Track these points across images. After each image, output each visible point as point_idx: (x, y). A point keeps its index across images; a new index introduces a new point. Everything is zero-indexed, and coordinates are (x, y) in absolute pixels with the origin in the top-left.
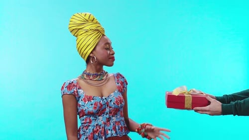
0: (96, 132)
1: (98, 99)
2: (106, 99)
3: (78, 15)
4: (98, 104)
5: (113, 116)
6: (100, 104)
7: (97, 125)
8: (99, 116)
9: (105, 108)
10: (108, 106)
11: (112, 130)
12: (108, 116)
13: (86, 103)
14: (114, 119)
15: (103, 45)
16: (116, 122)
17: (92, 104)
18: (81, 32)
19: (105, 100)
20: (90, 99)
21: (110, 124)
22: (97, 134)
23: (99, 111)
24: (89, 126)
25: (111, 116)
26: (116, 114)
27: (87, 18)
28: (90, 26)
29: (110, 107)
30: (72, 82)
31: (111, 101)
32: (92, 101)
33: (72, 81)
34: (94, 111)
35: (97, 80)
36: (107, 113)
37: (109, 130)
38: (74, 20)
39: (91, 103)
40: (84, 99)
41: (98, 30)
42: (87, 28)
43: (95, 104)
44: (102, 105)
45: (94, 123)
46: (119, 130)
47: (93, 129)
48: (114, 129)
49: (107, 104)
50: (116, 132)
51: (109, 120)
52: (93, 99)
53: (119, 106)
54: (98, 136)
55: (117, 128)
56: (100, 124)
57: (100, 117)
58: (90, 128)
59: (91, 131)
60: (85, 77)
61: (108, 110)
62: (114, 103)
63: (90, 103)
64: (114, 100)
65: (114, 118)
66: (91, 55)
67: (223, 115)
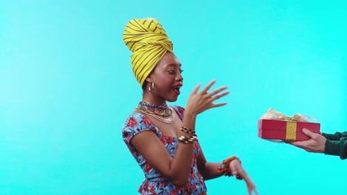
3: (134, 22)
5: (193, 166)
15: (165, 66)
17: (173, 149)
18: (137, 46)
20: (170, 140)
27: (146, 27)
28: (150, 38)
35: (163, 116)
38: (128, 29)
41: (160, 45)
42: (145, 41)
65: (195, 168)
66: (148, 80)
67: (326, 154)
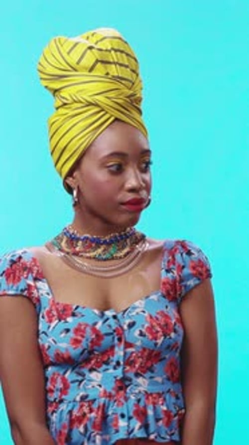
0: (80, 420)
1: (90, 315)
2: (115, 317)
4: (88, 330)
5: (137, 375)
6: (94, 330)
7: (83, 398)
8: (91, 370)
9: (113, 347)
10: (120, 340)
11: (130, 418)
12: (119, 373)
13: (53, 325)
14: (142, 384)
16: (147, 395)
17: (67, 331)
19: (112, 322)
20: (64, 312)
21: (126, 399)
22: (82, 429)
23: (91, 352)
24: (61, 401)
25: (131, 375)
26: (151, 370)
27: (73, 59)
28: (79, 87)
29: (128, 345)
30: (20, 258)
31: (131, 325)
32: (70, 319)
33: (19, 252)
34: (74, 352)
35: (94, 258)
36: (118, 363)
37: (123, 416)
39: (67, 326)
40: (49, 312)
41: (97, 104)
43: (77, 331)
44: (99, 336)
45: (75, 393)
46: (157, 420)
47: (70, 412)
48: (141, 414)
49: (119, 333)
50: (146, 426)
51: (123, 384)
52: (74, 315)
53: (160, 341)
54: (84, 434)
55: (150, 412)
56: (92, 395)
57: (93, 375)
58: (63, 407)
59: (66, 417)
60: (63, 244)
61: (119, 353)
62: (141, 334)
63: (62, 325)
64: (143, 324)
65: (140, 380)
